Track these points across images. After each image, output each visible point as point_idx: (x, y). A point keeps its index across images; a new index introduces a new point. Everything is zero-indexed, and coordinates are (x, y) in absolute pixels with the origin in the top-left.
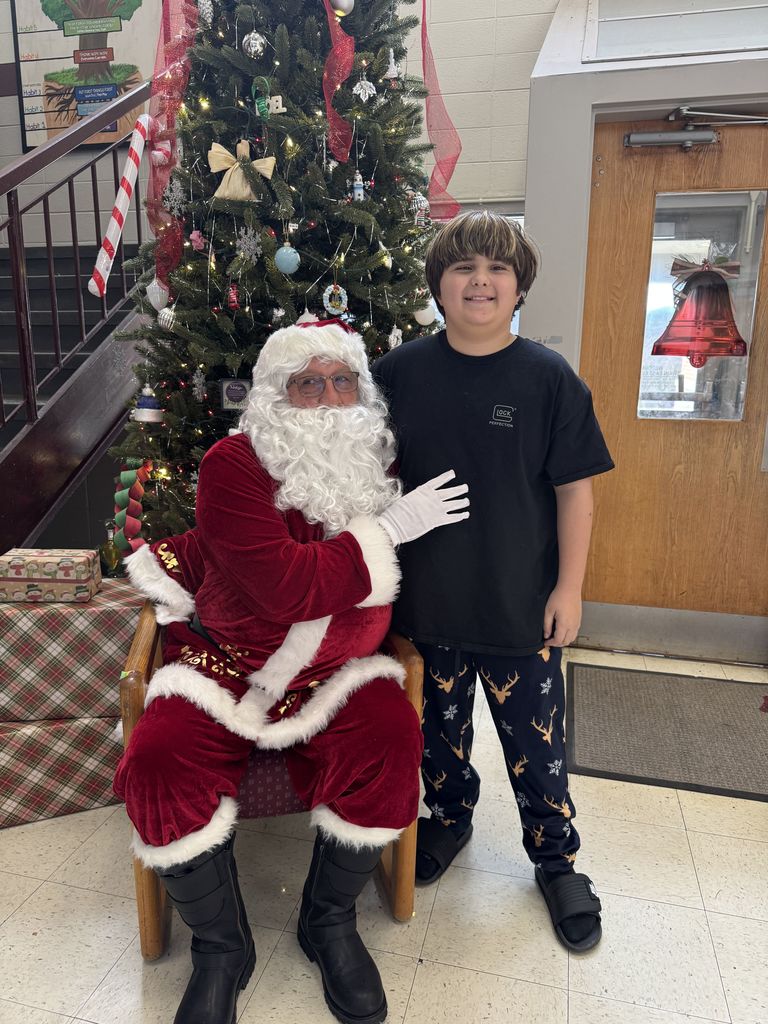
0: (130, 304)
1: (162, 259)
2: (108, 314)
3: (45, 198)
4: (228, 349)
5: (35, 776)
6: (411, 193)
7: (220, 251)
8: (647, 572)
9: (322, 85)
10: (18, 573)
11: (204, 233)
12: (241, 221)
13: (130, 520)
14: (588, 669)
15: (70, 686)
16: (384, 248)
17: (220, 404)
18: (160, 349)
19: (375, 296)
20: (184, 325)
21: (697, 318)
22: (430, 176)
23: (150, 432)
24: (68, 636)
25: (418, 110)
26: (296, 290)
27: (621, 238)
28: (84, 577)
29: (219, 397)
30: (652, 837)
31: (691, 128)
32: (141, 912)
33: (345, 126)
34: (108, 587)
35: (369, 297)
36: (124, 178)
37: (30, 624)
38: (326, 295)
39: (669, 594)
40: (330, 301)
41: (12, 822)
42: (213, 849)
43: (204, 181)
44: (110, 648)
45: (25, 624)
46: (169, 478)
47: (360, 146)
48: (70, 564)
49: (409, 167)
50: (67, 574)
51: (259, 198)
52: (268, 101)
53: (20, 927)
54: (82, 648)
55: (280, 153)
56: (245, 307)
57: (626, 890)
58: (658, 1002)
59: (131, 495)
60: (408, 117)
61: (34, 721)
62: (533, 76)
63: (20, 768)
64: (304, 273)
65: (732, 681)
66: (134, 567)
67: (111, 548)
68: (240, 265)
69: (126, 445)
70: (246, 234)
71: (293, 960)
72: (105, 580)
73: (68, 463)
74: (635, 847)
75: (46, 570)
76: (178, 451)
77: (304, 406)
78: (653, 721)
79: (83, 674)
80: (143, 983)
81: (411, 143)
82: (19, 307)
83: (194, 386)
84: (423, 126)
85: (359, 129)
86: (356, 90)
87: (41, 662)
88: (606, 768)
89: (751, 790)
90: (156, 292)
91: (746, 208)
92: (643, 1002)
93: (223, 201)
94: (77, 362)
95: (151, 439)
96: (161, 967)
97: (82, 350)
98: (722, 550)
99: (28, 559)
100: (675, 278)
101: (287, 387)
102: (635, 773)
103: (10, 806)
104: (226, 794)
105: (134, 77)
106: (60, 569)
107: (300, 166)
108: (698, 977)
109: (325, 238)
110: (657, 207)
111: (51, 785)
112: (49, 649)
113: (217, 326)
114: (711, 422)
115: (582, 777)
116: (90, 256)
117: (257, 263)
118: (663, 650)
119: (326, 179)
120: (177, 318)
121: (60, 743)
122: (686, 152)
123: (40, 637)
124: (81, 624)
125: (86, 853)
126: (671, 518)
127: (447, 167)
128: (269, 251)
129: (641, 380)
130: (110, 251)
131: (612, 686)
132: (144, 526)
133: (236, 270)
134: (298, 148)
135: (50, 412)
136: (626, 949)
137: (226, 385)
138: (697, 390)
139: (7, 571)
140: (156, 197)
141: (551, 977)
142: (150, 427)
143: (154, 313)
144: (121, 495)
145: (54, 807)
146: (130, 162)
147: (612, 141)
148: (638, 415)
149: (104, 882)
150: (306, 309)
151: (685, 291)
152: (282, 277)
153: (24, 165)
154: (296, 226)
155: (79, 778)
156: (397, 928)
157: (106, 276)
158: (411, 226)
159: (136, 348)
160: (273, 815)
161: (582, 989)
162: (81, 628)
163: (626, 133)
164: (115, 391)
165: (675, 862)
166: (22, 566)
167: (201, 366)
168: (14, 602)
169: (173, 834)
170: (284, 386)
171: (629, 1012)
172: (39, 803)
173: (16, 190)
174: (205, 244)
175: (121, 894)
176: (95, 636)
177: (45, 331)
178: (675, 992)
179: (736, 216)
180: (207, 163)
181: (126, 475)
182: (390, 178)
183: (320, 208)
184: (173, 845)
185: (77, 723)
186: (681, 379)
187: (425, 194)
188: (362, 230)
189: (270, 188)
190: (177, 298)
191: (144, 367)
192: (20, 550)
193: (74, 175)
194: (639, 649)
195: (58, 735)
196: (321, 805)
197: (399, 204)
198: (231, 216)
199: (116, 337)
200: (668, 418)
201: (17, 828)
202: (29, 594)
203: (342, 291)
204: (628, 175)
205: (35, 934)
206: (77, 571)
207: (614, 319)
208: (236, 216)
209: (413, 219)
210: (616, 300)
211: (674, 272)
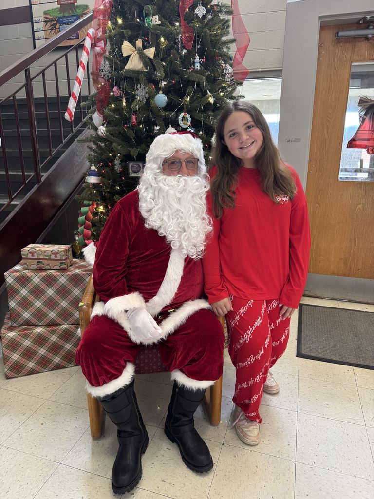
0: (85, 125)
1: (100, 101)
2: (74, 130)
3: (43, 72)
4: (131, 146)
5: (42, 351)
6: (224, 65)
7: (128, 97)
8: (341, 259)
9: (179, 9)
10: (33, 255)
11: (120, 88)
12: (138, 81)
13: (86, 231)
14: (310, 307)
15: (58, 309)
16: (209, 93)
17: (128, 174)
18: (99, 147)
19: (205, 118)
20: (110, 134)
21: (372, 128)
22: (234, 56)
23: (94, 188)
24: (56, 286)
25: (228, 21)
26: (165, 116)
27: (333, 87)
28: (64, 258)
29: (128, 171)
30: (340, 389)
32: (91, 416)
33: (189, 30)
34: (76, 263)
35: (202, 119)
36: (81, 62)
37: (39, 280)
38: (180, 118)
39: (352, 270)
40: (182, 121)
41: (32, 372)
42: (124, 387)
43: (120, 61)
44: (76, 292)
45: (36, 280)
46: (104, 211)
47: (198, 41)
48: (57, 252)
49: (223, 51)
50: (56, 256)
51: (147, 69)
52: (151, 18)
53: (36, 421)
54: (63, 292)
55: (157, 45)
56: (140, 125)
57: (326, 415)
58: (340, 470)
59: (87, 219)
60: (223, 25)
61: (41, 326)
62: (288, 2)
63: (35, 347)
64: (169, 107)
66: (87, 253)
67: (77, 244)
68: (138, 103)
69: (84, 195)
70: (140, 87)
71: (162, 442)
72: (74, 260)
73: (57, 203)
74: (331, 394)
75: (46, 254)
76: (108, 197)
77: (170, 175)
78: (341, 333)
79: (64, 304)
80: (92, 449)
81: (224, 39)
82: (32, 127)
83: (115, 165)
84: (231, 29)
85: (197, 32)
86: (196, 11)
87: (44, 298)
88: (317, 355)
90: (97, 118)
92: (333, 469)
93: (129, 71)
94: (60, 154)
95: (95, 192)
96: (101, 442)
97: (62, 148)
99: (37, 249)
100: (360, 108)
102: (332, 358)
103: (31, 365)
104: (129, 361)
105: (87, 11)
106: (53, 254)
107: (168, 51)
108: (361, 459)
109: (180, 89)
110: (352, 71)
111: (50, 355)
112: (48, 292)
113: (126, 135)
115: (305, 359)
116: (65, 101)
117: (146, 102)
118: (348, 298)
119: (180, 58)
120: (107, 131)
121: (54, 336)
122: (368, 41)
123: (43, 286)
124: (63, 280)
125: (66, 388)
126: (354, 232)
127: (243, 51)
128: (152, 96)
129: (341, 161)
130: (75, 98)
131: (322, 315)
132: (92, 234)
133: (135, 106)
134: (166, 42)
135: (48, 178)
137: (130, 164)
138: (370, 167)
139: (27, 254)
140: (97, 70)
141: (287, 455)
142: (95, 186)
143: (96, 129)
144: (81, 219)
145: (51, 366)
146: (84, 53)
147: (329, 35)
148: (339, 179)
149: (74, 402)
150: (170, 125)
151: (365, 115)
152: (158, 109)
153: (32, 55)
154: (165, 83)
155: (63, 353)
156: (212, 428)
157: (73, 111)
158: (224, 82)
159: (88, 147)
160: (152, 372)
161: (303, 461)
162: (63, 282)
163: (337, 31)
164: (78, 168)
165: (351, 402)
166: (35, 252)
167: (119, 155)
168: (31, 269)
169: (104, 381)
170: (161, 164)
171: (326, 473)
172: (44, 364)
173: (29, 68)
174: (121, 93)
175: (82, 407)
176: (70, 286)
177: (44, 139)
178: (349, 465)
180: (121, 51)
181: (84, 209)
182: (213, 57)
183: (177, 73)
184: (105, 386)
185: (61, 327)
186: (362, 161)
187: (231, 65)
188: (198, 84)
189: (152, 64)
190: (107, 121)
191: (91, 155)
192: (34, 245)
193: (57, 60)
194: (336, 297)
195: (53, 332)
196: (176, 370)
197: (217, 71)
198: (133, 79)
199: (78, 141)
200: (355, 180)
201: (34, 375)
202: (38, 266)
203: (188, 116)
204: (337, 54)
205: (42, 424)
206: (60, 255)
207: (328, 129)
208: (135, 78)
209: (225, 78)
210: (330, 120)
211: (360, 105)
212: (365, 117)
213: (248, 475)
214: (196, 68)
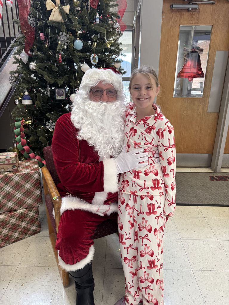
4: (56, 77)
5: (5, 231)
11: (45, 34)
12: (60, 30)
13: (22, 140)
15: (14, 200)
16: (107, 41)
17: (55, 97)
19: (106, 58)
20: (39, 68)
21: (191, 66)
23: (27, 108)
24: (12, 183)
27: (169, 40)
28: (15, 162)
29: (55, 95)
30: (196, 221)
31: (191, 4)
34: (22, 164)
38: (91, 57)
39: (181, 149)
48: (10, 158)
50: (9, 162)
51: (64, 21)
53: (16, 284)
54: (18, 187)
55: (71, 4)
57: (196, 238)
58: (217, 269)
59: (21, 130)
61: (2, 213)
65: (199, 173)
70: (62, 34)
72: (19, 161)
74: (194, 225)
79: (19, 195)
81: (111, 3)
87: (3, 193)
89: (216, 204)
91: (191, 31)
92: (213, 270)
93: (52, 21)
95: (27, 110)
98: (196, 135)
101: (90, 92)
106: (6, 160)
108: (224, 260)
110: (180, 29)
111: (11, 233)
112: (6, 189)
113: (51, 69)
114: (194, 98)
121: (13, 219)
122: (189, 12)
124: (17, 179)
125: (29, 254)
126: (182, 127)
127: (123, 11)
136: (202, 255)
141: (186, 267)
142: (27, 106)
144: (17, 131)
145: (12, 240)
148: (174, 97)
149: (39, 263)
150: (84, 62)
152: (76, 51)
154: (81, 32)
155: (20, 229)
161: (196, 269)
162: (17, 180)
163: (171, 4)
165: (205, 227)
170: (89, 92)
172: (7, 240)
174: (45, 38)
175: (46, 266)
176: (22, 182)
179: (188, 33)
181: (17, 124)
183: (86, 25)
185: (18, 212)
188: (101, 33)
189: (68, 17)
195: (12, 217)
200: (182, 97)
203: (96, 56)
204: (172, 19)
205: (22, 285)
206: (12, 160)
207: (167, 66)
208: (57, 28)
209: (116, 31)
210: (167, 60)
211: (184, 51)
212: (187, 59)
213: (171, 286)
214: (98, 22)
